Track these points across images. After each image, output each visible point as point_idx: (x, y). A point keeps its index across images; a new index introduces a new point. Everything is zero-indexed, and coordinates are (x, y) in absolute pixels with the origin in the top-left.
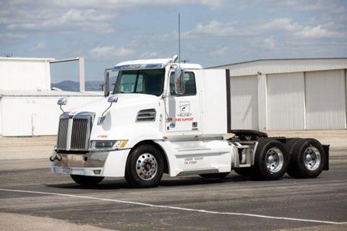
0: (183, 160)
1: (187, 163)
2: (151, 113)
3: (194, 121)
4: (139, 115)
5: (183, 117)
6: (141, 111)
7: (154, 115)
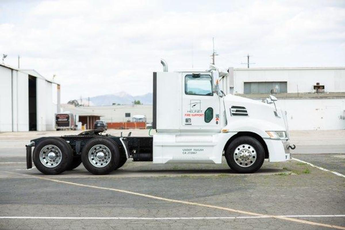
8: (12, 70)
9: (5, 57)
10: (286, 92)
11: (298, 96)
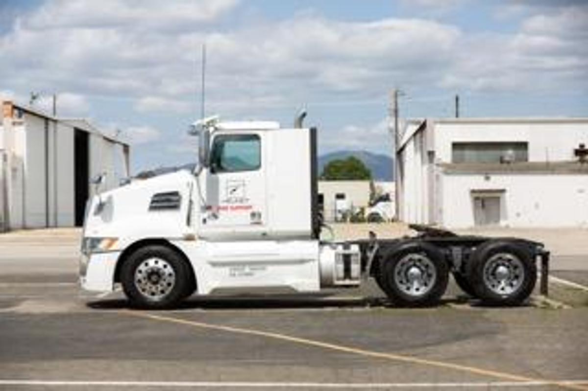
0: (226, 270)
1: (234, 275)
2: (174, 198)
3: (255, 210)
4: (153, 202)
5: (231, 205)
6: (157, 195)
7: (178, 201)
8: (47, 119)
9: (34, 98)
10: (526, 160)
11: (548, 168)
